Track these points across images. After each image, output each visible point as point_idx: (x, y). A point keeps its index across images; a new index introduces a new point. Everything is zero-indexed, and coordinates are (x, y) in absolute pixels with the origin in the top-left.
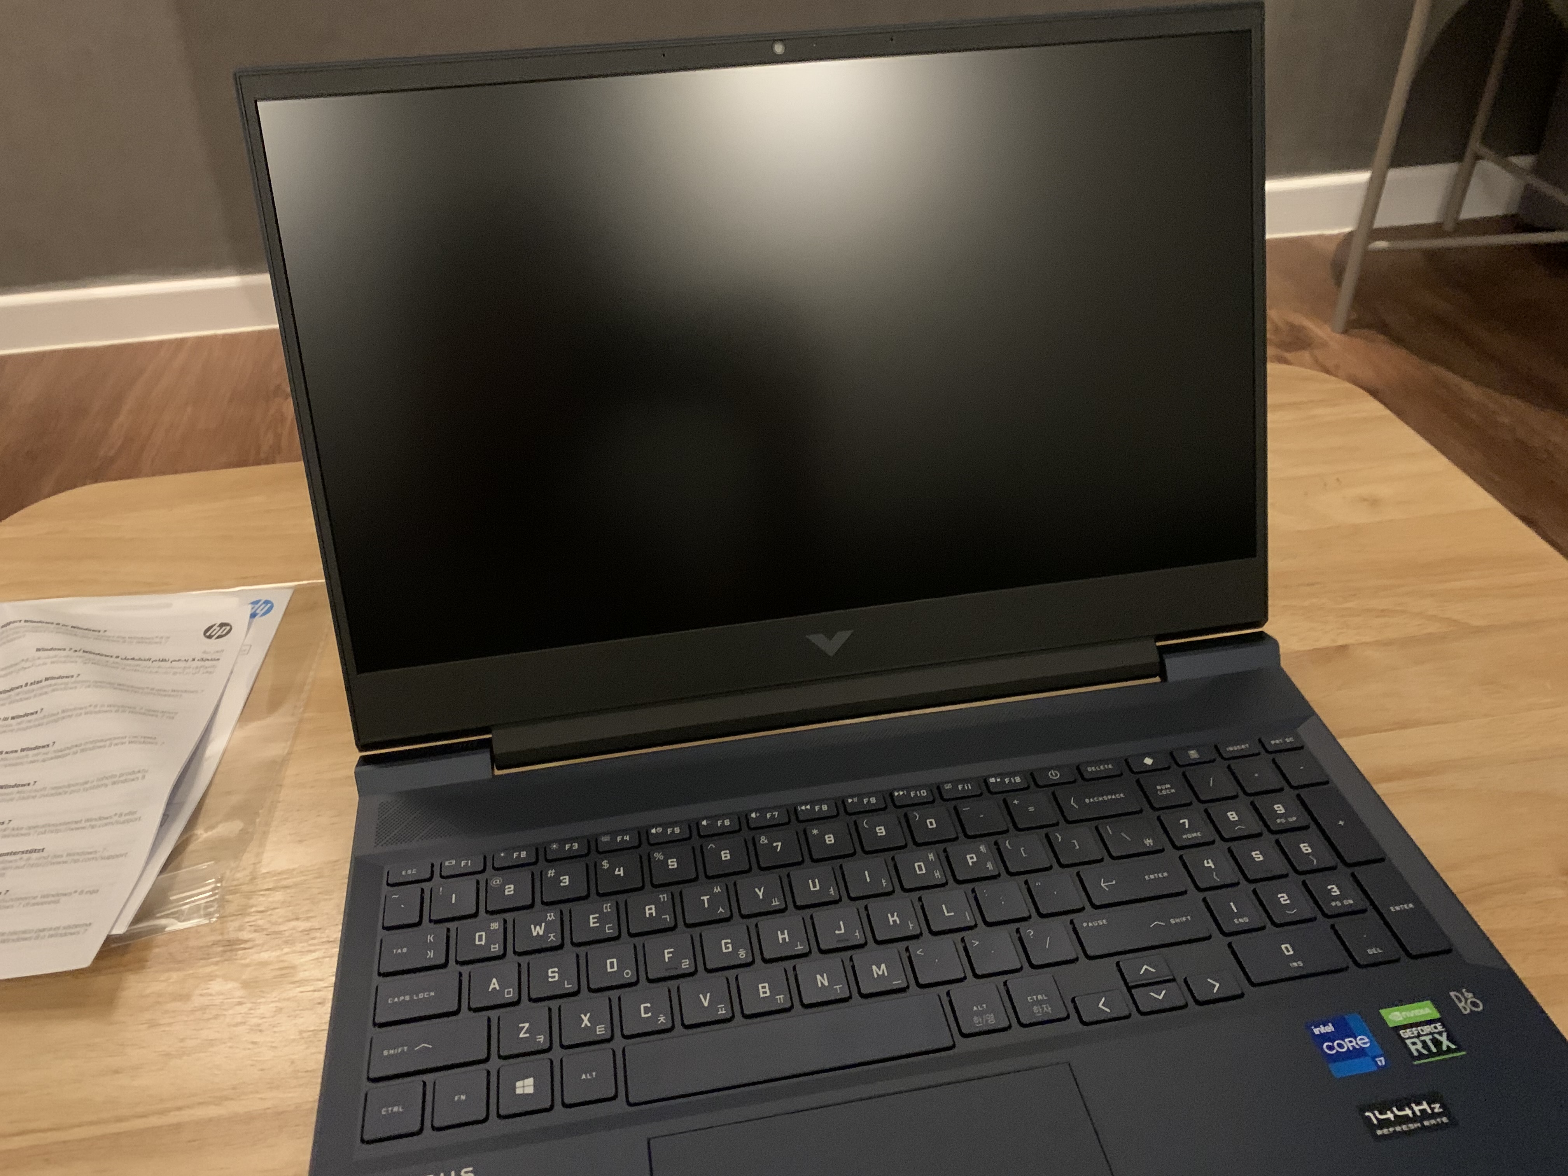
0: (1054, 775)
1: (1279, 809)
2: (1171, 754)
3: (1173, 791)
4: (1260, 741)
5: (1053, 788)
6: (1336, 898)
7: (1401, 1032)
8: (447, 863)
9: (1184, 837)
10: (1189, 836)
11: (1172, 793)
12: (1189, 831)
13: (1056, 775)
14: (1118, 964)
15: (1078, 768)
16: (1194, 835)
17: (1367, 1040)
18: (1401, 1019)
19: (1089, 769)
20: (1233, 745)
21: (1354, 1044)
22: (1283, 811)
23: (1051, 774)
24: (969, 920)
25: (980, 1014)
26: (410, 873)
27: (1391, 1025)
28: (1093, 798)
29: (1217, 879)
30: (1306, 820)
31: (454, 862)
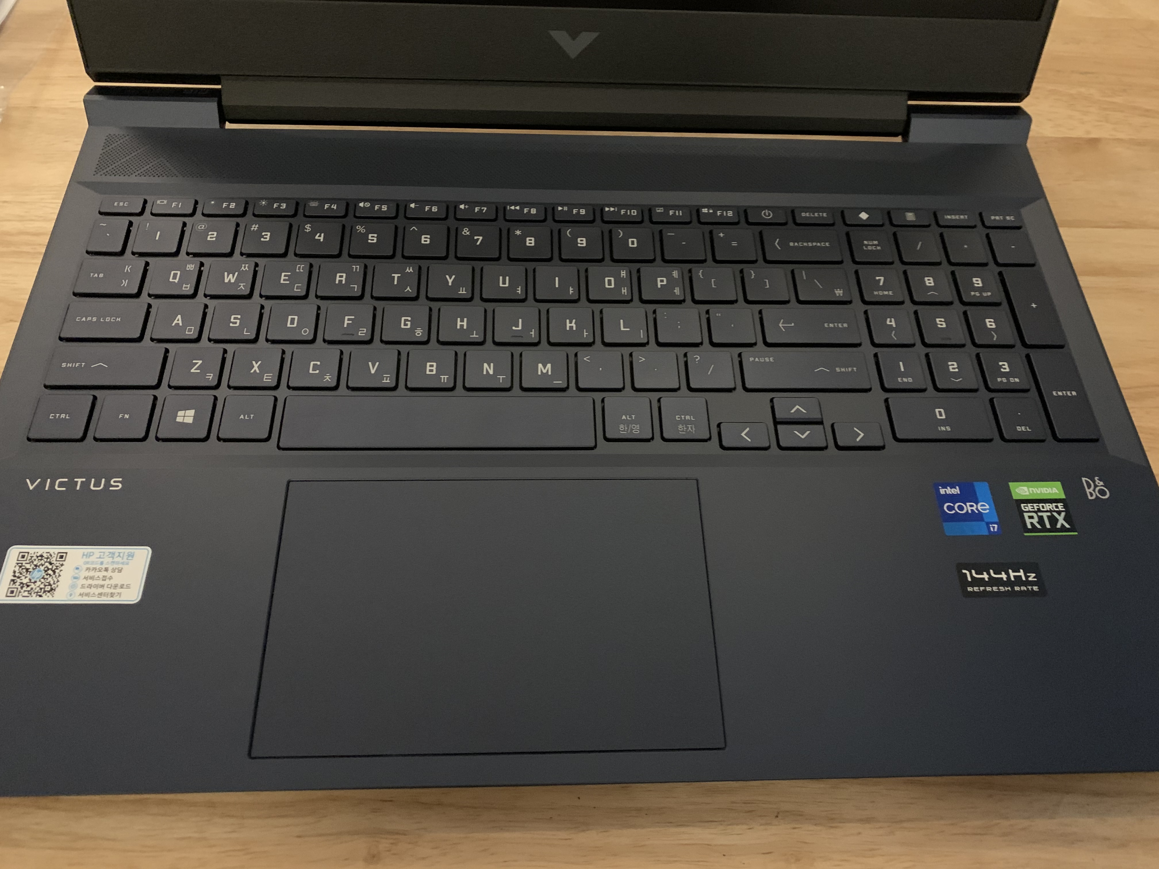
0: (767, 215)
1: (978, 282)
2: (889, 213)
3: (879, 248)
4: (980, 214)
5: (760, 228)
6: (1005, 375)
7: (1022, 505)
8: (158, 202)
9: (876, 293)
10: (881, 293)
11: (878, 250)
12: (883, 288)
13: (769, 215)
14: (772, 400)
15: (793, 212)
16: (886, 293)
17: (988, 507)
18: (1027, 493)
19: (803, 214)
20: (951, 215)
21: (974, 508)
22: (981, 285)
23: (765, 214)
24: (642, 337)
25: (626, 423)
26: (121, 205)
27: (1015, 497)
28: (798, 243)
29: (894, 338)
30: (1000, 297)
31: (165, 202)
